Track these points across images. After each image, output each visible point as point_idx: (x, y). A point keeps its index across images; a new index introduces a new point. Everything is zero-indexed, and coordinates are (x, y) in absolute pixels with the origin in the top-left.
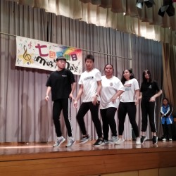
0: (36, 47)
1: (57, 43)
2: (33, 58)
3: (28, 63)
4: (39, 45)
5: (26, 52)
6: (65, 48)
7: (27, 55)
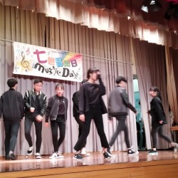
0: (34, 53)
1: (55, 48)
2: (32, 65)
3: (26, 71)
4: (37, 50)
5: (24, 58)
6: (65, 53)
7: (25, 62)
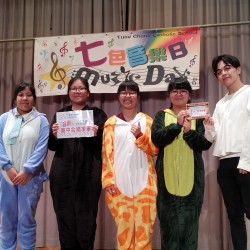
0: (77, 50)
2: (70, 73)
3: (60, 87)
5: (55, 64)
7: (58, 71)
